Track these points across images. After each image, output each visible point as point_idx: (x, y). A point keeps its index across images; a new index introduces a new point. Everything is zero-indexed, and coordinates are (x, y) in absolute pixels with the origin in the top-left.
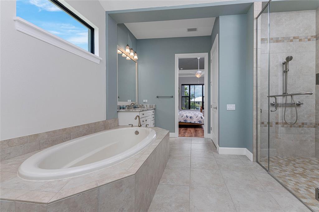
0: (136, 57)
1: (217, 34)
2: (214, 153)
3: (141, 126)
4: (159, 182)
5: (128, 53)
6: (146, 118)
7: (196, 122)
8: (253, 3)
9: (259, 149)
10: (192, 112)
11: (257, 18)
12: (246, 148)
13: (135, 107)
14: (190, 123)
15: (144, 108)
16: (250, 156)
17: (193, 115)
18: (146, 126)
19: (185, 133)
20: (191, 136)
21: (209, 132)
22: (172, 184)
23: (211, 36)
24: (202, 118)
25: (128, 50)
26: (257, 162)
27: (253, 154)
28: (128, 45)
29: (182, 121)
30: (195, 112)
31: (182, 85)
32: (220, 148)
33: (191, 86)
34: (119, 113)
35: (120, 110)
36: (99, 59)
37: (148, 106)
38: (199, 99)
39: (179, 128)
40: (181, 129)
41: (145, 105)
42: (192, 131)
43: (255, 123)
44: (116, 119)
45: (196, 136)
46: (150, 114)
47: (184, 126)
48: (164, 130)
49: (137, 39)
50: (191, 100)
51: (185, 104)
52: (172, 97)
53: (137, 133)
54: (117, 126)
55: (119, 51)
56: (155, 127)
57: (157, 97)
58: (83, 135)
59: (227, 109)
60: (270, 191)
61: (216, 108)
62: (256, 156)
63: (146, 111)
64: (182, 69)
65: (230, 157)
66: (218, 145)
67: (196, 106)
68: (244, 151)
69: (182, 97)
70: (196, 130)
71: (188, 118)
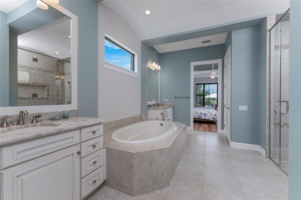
0: (159, 68)
1: (230, 45)
2: (226, 146)
3: (164, 120)
4: (180, 159)
5: (154, 66)
6: (167, 114)
7: (210, 119)
8: (266, 18)
9: (272, 147)
10: (206, 109)
11: (270, 30)
12: (259, 146)
13: (158, 106)
14: (204, 119)
15: (165, 106)
16: (263, 152)
17: (207, 112)
18: (168, 120)
19: (199, 127)
20: (205, 131)
21: (223, 128)
22: (190, 162)
23: (225, 44)
24: (216, 115)
25: (154, 64)
26: (270, 158)
27: (265, 150)
28: (154, 61)
29: (197, 117)
30: (209, 110)
31: (197, 84)
32: (232, 142)
33: (205, 85)
34: (149, 110)
35: (149, 108)
36: (137, 74)
37: (168, 105)
38: (214, 96)
39: (194, 123)
40: (195, 124)
41: (165, 103)
42: (206, 127)
43: (267, 123)
44: (147, 114)
45: (210, 131)
46: (170, 111)
47: (198, 121)
48: (182, 124)
49: (160, 53)
50: (206, 97)
51: (199, 100)
52: (188, 97)
53: (162, 125)
54: (147, 119)
55: (148, 66)
56: (173, 121)
57: (175, 97)
58: (129, 124)
59: (240, 110)
60: (276, 181)
61: (229, 109)
62: (269, 153)
63: (167, 108)
64: (196, 70)
65: (242, 151)
66: (230, 140)
67: (211, 103)
68: (258, 148)
69: (196, 95)
70: (210, 126)
71: (202, 115)
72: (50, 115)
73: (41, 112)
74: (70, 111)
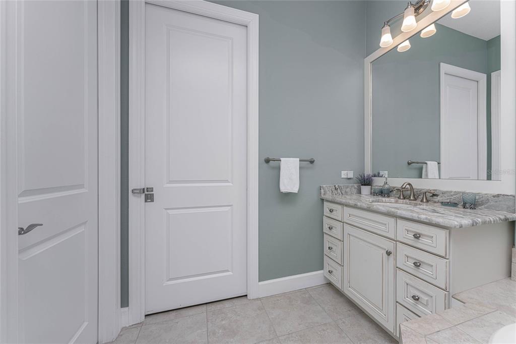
72: (452, 196)
73: (438, 189)
74: (494, 197)
